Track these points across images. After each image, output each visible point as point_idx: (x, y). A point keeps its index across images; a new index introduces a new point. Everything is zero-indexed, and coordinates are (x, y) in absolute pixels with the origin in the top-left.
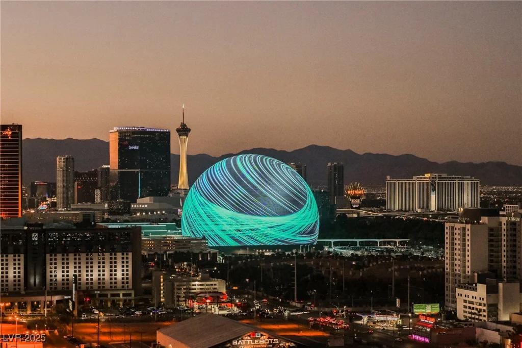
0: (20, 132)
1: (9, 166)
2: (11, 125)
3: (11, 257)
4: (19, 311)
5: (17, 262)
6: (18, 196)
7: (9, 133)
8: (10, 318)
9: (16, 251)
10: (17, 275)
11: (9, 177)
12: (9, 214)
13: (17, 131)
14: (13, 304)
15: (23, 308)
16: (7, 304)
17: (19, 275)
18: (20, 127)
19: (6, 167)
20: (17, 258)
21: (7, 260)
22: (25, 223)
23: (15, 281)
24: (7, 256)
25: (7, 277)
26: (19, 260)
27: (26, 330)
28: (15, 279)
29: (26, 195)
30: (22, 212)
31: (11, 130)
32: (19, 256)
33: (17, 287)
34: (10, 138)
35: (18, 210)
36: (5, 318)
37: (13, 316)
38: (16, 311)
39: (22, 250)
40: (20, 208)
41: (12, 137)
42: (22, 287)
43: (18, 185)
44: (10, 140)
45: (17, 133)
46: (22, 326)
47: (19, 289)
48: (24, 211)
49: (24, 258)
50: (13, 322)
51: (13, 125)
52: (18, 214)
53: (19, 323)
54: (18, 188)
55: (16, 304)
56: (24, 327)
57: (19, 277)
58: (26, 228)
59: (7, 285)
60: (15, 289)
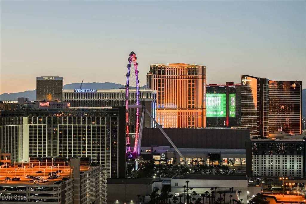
0: (301, 85)
1: (294, 105)
2: (295, 81)
3: (295, 157)
4: (300, 188)
5: (299, 160)
6: (299, 122)
7: (294, 86)
8: (295, 192)
9: (298, 154)
10: (299, 167)
11: (294, 111)
12: (294, 132)
13: (299, 85)
14: (296, 184)
15: (302, 187)
16: (293, 184)
17: (300, 167)
18: (301, 82)
19: (293, 105)
20: (299, 158)
21: (293, 159)
22: (304, 138)
23: (297, 171)
24: (293, 156)
25: (293, 168)
26: (300, 159)
27: (304, 199)
28: (297, 169)
29: (304, 121)
30: (302, 131)
31: (295, 84)
32: (300, 157)
33: (299, 174)
34: (295, 89)
35: (299, 130)
36: (292, 192)
37: (297, 191)
38: (298, 188)
39: (302, 153)
40: (300, 129)
41: (296, 88)
42: (302, 174)
43: (299, 115)
44: (295, 90)
45: (299, 86)
46: (301, 197)
47: (300, 175)
48: (303, 131)
49: (303, 157)
50: (297, 194)
51: (297, 81)
52: (299, 132)
53: (300, 195)
54: (299, 118)
55: (298, 184)
56: (303, 198)
57: (300, 168)
58: (304, 140)
59: (293, 173)
60: (297, 175)
